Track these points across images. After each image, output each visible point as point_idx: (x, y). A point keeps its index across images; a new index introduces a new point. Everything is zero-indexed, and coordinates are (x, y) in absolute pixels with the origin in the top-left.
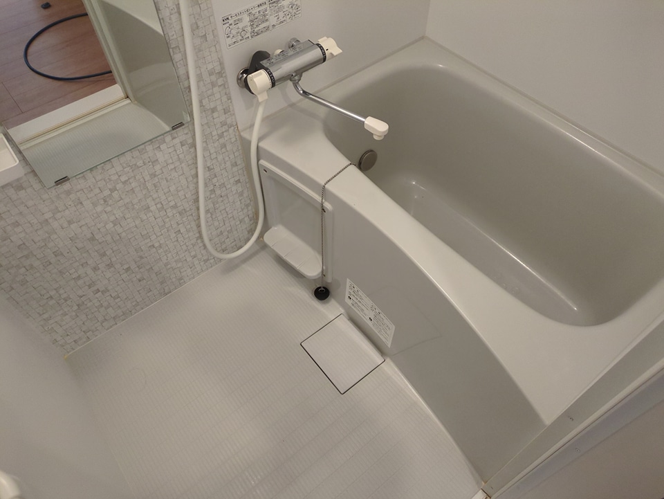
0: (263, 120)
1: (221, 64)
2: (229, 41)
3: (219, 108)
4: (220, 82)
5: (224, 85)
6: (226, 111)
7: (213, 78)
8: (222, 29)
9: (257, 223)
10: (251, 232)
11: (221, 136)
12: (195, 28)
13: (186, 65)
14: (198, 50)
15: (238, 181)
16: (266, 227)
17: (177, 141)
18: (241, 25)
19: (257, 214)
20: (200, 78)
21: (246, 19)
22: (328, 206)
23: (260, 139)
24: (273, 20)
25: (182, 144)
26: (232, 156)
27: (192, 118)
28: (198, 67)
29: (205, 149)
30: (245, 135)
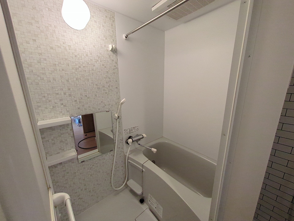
0: (130, 151)
1: (123, 138)
2: (125, 134)
3: (121, 147)
4: (122, 142)
5: (122, 143)
6: (122, 148)
7: (121, 141)
8: (124, 132)
9: (125, 180)
10: (124, 182)
11: (120, 154)
12: (119, 131)
13: (116, 138)
14: (118, 135)
15: (122, 166)
16: (128, 180)
17: (110, 154)
18: (127, 131)
19: (126, 177)
20: (118, 140)
21: (128, 130)
22: (144, 170)
23: (129, 155)
24: (133, 131)
25: (111, 155)
26: (122, 159)
27: (115, 149)
28: (118, 138)
29: (116, 157)
30: (126, 154)
